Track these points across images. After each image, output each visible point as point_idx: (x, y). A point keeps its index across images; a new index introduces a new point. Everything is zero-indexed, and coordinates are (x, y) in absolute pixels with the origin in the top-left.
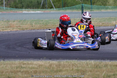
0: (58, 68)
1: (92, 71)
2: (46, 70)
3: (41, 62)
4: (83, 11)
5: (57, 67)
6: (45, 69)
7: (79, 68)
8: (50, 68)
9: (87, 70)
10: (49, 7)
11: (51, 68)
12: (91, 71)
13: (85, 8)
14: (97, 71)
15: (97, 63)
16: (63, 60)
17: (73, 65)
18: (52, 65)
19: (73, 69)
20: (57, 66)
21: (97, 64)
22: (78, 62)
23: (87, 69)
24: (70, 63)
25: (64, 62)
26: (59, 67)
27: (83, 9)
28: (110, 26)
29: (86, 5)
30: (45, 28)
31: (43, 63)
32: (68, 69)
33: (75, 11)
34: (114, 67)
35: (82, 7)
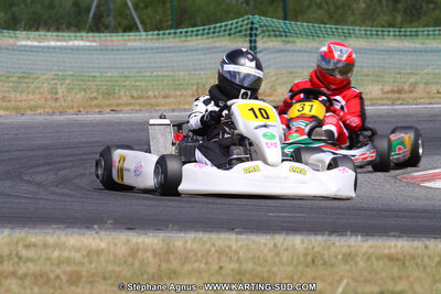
0: (164, 265)
2: (117, 269)
3: (97, 241)
4: (255, 42)
5: (161, 260)
6: (110, 268)
7: (244, 266)
8: (133, 264)
9: (276, 274)
10: (119, 24)
11: (137, 263)
13: (263, 32)
15: (313, 248)
16: (182, 234)
17: (220, 252)
18: (140, 254)
19: (221, 268)
20: (160, 255)
21: (316, 250)
22: (240, 243)
23: (275, 269)
24: (208, 246)
25: (184, 241)
26: (168, 261)
27: (256, 35)
29: (266, 21)
30: (107, 106)
31: (103, 245)
32: (203, 266)
33: (224, 42)
34: (381, 263)
35: (251, 29)
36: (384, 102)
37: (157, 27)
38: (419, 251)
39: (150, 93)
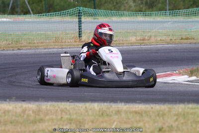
0: (37, 117)
1: (95, 121)
2: (17, 118)
3: (8, 106)
4: (81, 18)
5: (36, 114)
6: (14, 118)
7: (72, 117)
8: (23, 116)
9: (85, 120)
10: (22, 11)
11: (25, 116)
12: (93, 122)
13: (84, 14)
14: (103, 122)
15: (102, 108)
16: (46, 103)
17: (62, 111)
18: (27, 112)
19: (62, 118)
20: (35, 112)
21: (104, 109)
22: (70, 107)
23: (85, 118)
24: (56, 108)
25: (46, 106)
26: (39, 115)
27: (81, 16)
28: (127, 46)
29: (86, 9)
30: (16, 47)
31: (11, 108)
32: (54, 117)
33: (67, 19)
34: (132, 114)
35: (79, 13)
36: (137, 44)
37: (39, 12)
38: (148, 109)
39: (35, 41)
